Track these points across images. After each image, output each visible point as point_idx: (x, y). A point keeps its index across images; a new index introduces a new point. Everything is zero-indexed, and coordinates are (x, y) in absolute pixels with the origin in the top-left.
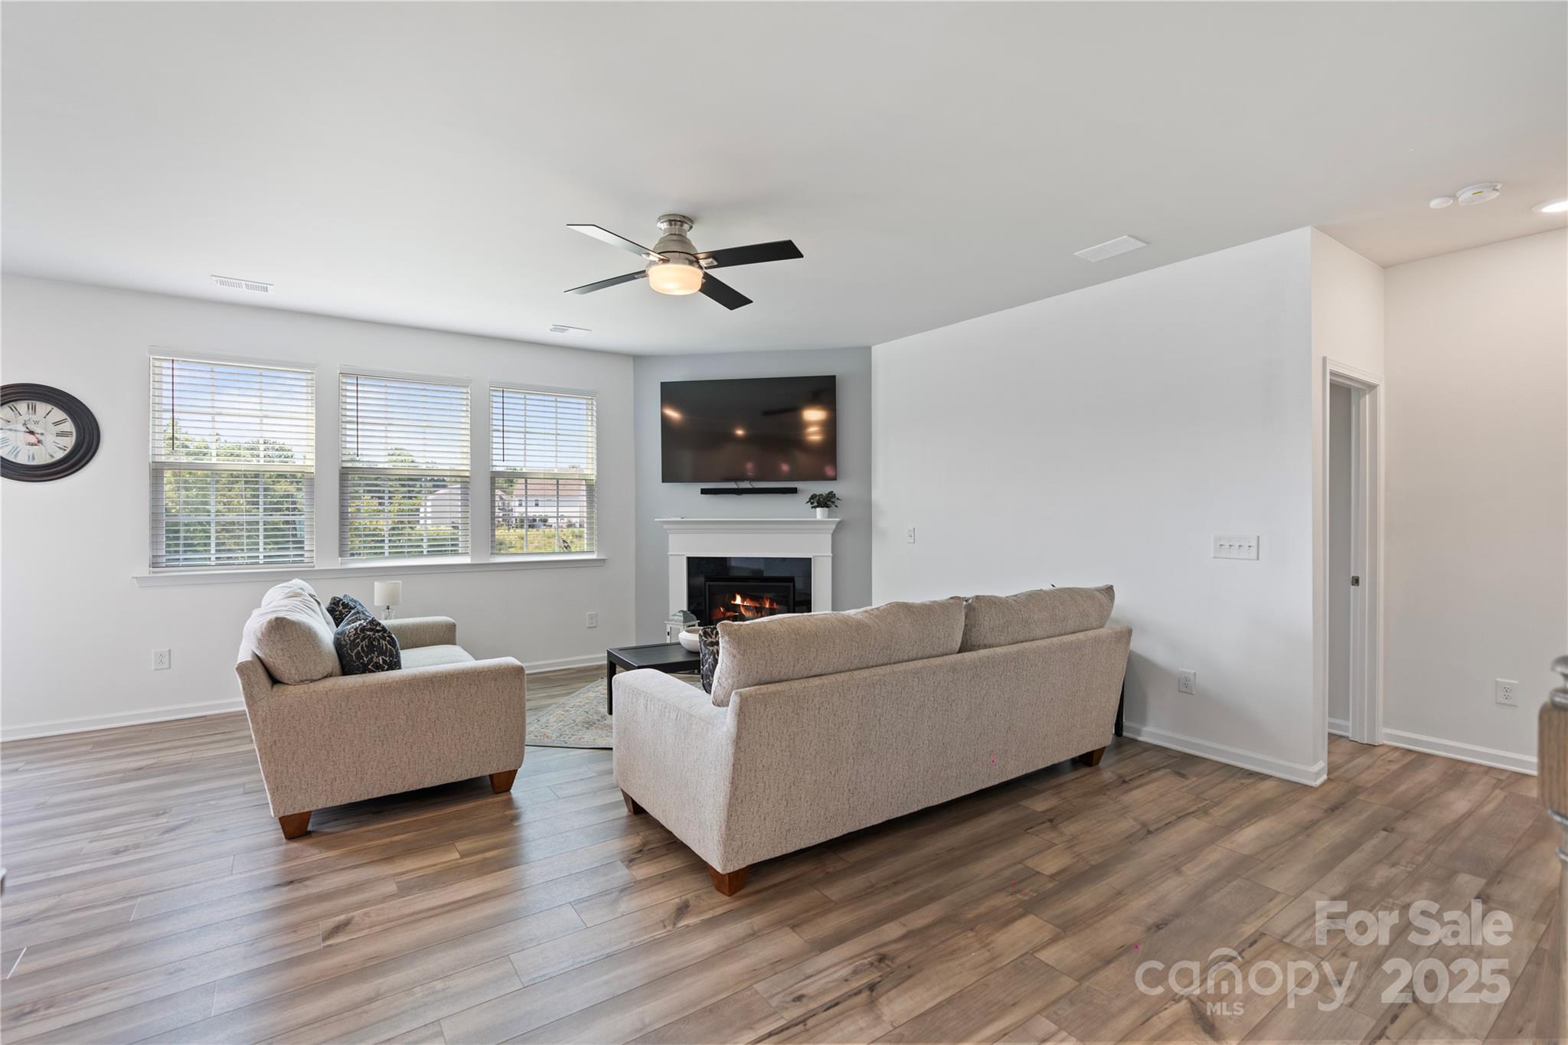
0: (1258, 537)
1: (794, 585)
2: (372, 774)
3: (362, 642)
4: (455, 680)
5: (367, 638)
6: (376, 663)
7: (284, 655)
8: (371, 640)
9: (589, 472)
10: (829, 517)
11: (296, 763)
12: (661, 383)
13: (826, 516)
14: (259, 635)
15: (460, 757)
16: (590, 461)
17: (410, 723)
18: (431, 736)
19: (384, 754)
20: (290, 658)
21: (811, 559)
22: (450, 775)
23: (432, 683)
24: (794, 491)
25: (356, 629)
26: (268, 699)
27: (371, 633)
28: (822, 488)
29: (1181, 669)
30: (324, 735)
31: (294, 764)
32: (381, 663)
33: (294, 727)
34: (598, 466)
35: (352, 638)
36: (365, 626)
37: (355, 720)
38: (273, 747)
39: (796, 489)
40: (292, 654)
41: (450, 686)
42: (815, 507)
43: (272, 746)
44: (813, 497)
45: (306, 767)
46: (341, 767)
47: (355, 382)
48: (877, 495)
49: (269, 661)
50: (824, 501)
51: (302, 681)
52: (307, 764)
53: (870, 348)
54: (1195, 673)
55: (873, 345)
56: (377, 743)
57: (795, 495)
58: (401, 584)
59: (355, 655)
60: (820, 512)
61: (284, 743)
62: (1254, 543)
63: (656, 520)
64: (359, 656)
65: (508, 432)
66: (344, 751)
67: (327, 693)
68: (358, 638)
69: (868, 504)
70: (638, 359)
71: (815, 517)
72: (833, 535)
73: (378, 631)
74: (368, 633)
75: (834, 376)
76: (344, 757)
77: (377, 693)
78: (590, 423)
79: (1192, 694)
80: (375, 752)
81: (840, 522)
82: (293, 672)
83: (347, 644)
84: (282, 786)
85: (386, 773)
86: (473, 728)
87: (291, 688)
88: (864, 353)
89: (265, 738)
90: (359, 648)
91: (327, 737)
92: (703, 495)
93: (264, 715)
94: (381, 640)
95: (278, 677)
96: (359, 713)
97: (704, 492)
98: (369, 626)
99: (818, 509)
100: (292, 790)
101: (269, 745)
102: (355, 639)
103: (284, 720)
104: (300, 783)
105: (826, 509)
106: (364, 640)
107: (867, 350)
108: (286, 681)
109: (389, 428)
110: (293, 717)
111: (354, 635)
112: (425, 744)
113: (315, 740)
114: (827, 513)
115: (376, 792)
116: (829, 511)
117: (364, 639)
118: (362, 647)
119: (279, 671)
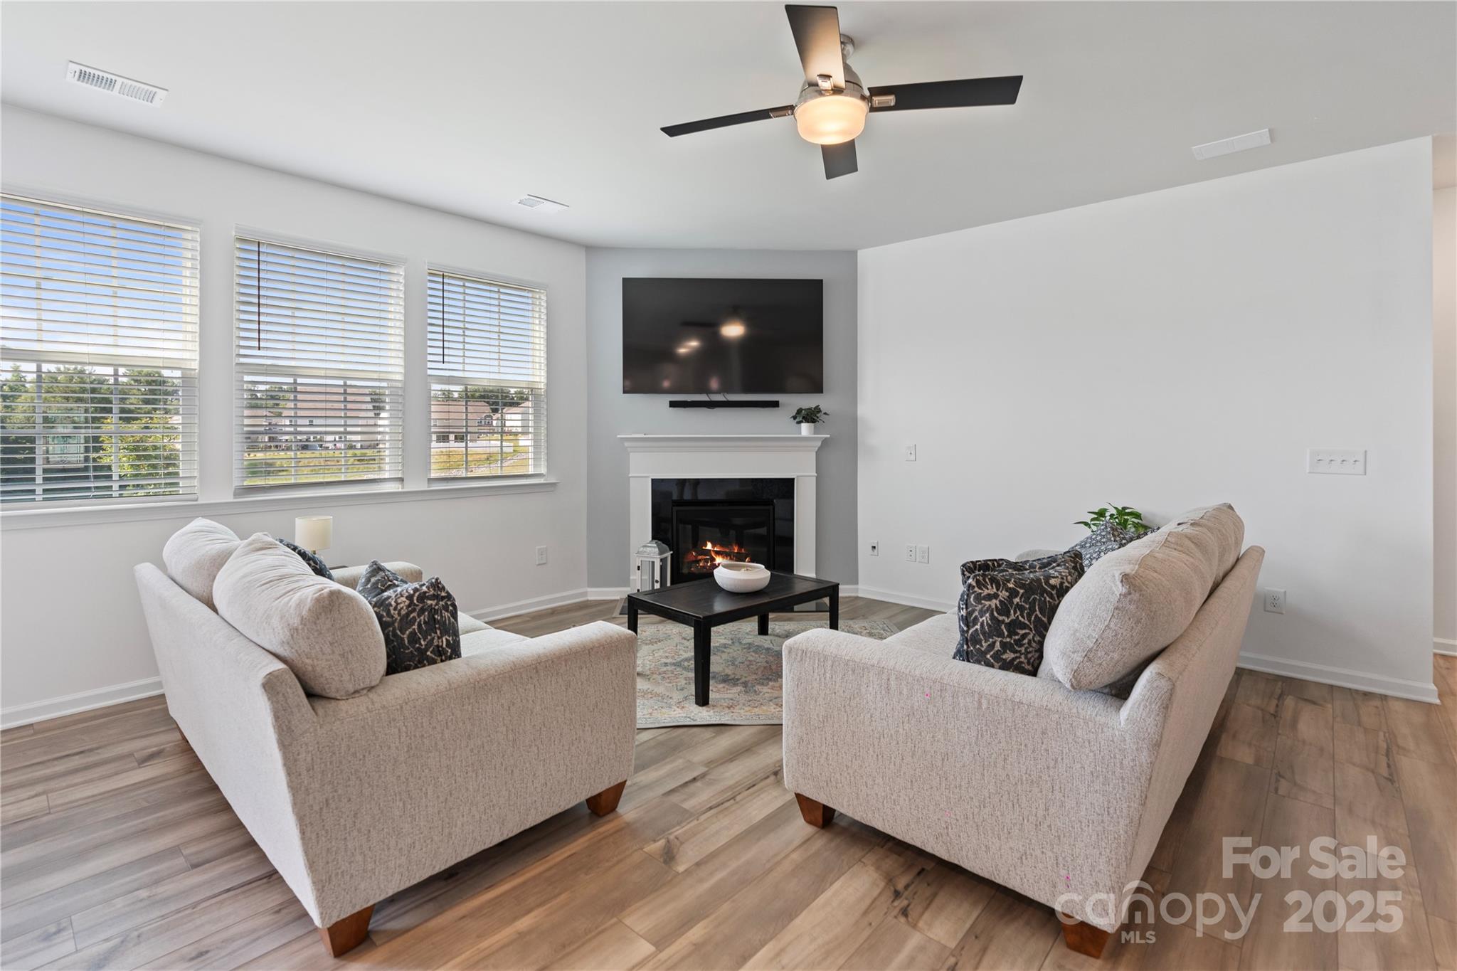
0: (1366, 452)
1: (774, 509)
2: (462, 825)
3: (419, 616)
4: (564, 663)
5: (426, 610)
6: (438, 646)
7: (333, 652)
8: (433, 611)
9: (537, 379)
10: (814, 434)
11: (359, 831)
12: (625, 280)
13: (813, 432)
14: (296, 621)
15: (569, 775)
16: (537, 366)
17: (511, 737)
18: (536, 751)
19: (479, 790)
20: (342, 655)
21: (793, 480)
22: (557, 804)
23: (537, 672)
24: (775, 404)
25: (410, 597)
26: (316, 730)
27: (434, 603)
28: (808, 401)
29: (1266, 588)
30: (399, 776)
31: (355, 833)
32: (444, 646)
33: (356, 771)
34: (548, 372)
35: (403, 612)
36: (425, 593)
37: (441, 744)
38: (324, 810)
39: (778, 402)
40: (347, 648)
41: (557, 674)
42: (800, 422)
43: (321, 809)
44: (799, 411)
45: (373, 833)
46: (422, 824)
47: (257, 249)
48: (863, 410)
49: (307, 664)
50: (810, 416)
51: (356, 692)
52: (374, 828)
53: (857, 252)
54: (1285, 592)
55: (860, 249)
56: (469, 774)
57: (776, 408)
58: (331, 521)
59: (408, 637)
60: (805, 429)
61: (340, 801)
62: (1361, 458)
63: (619, 436)
64: (413, 639)
65: (449, 327)
66: (426, 797)
67: (402, 707)
68: (414, 610)
69: (854, 420)
70: (591, 249)
71: (800, 433)
72: (817, 452)
73: (443, 598)
74: (429, 602)
75: (822, 281)
76: (427, 806)
77: (469, 698)
78: (537, 322)
79: (1282, 614)
80: (467, 789)
81: (825, 442)
82: (346, 677)
83: (393, 623)
84: (337, 874)
85: (481, 818)
86: (583, 731)
87: (343, 705)
88: (851, 256)
89: (311, 797)
90: (415, 627)
91: (403, 779)
92: (671, 408)
93: (309, 759)
94: (443, 611)
95: (318, 690)
96: (446, 732)
97: (673, 404)
98: (432, 592)
99: (803, 424)
100: (352, 876)
101: (316, 808)
102: (408, 614)
103: (341, 762)
104: (364, 861)
105: (812, 424)
106: (423, 613)
107: (852, 255)
108: (333, 695)
109: (298, 313)
110: (354, 755)
111: (409, 606)
112: (528, 765)
113: (386, 787)
114: (813, 427)
115: (467, 850)
116: (815, 427)
117: (422, 611)
118: (419, 625)
119: (322, 680)
